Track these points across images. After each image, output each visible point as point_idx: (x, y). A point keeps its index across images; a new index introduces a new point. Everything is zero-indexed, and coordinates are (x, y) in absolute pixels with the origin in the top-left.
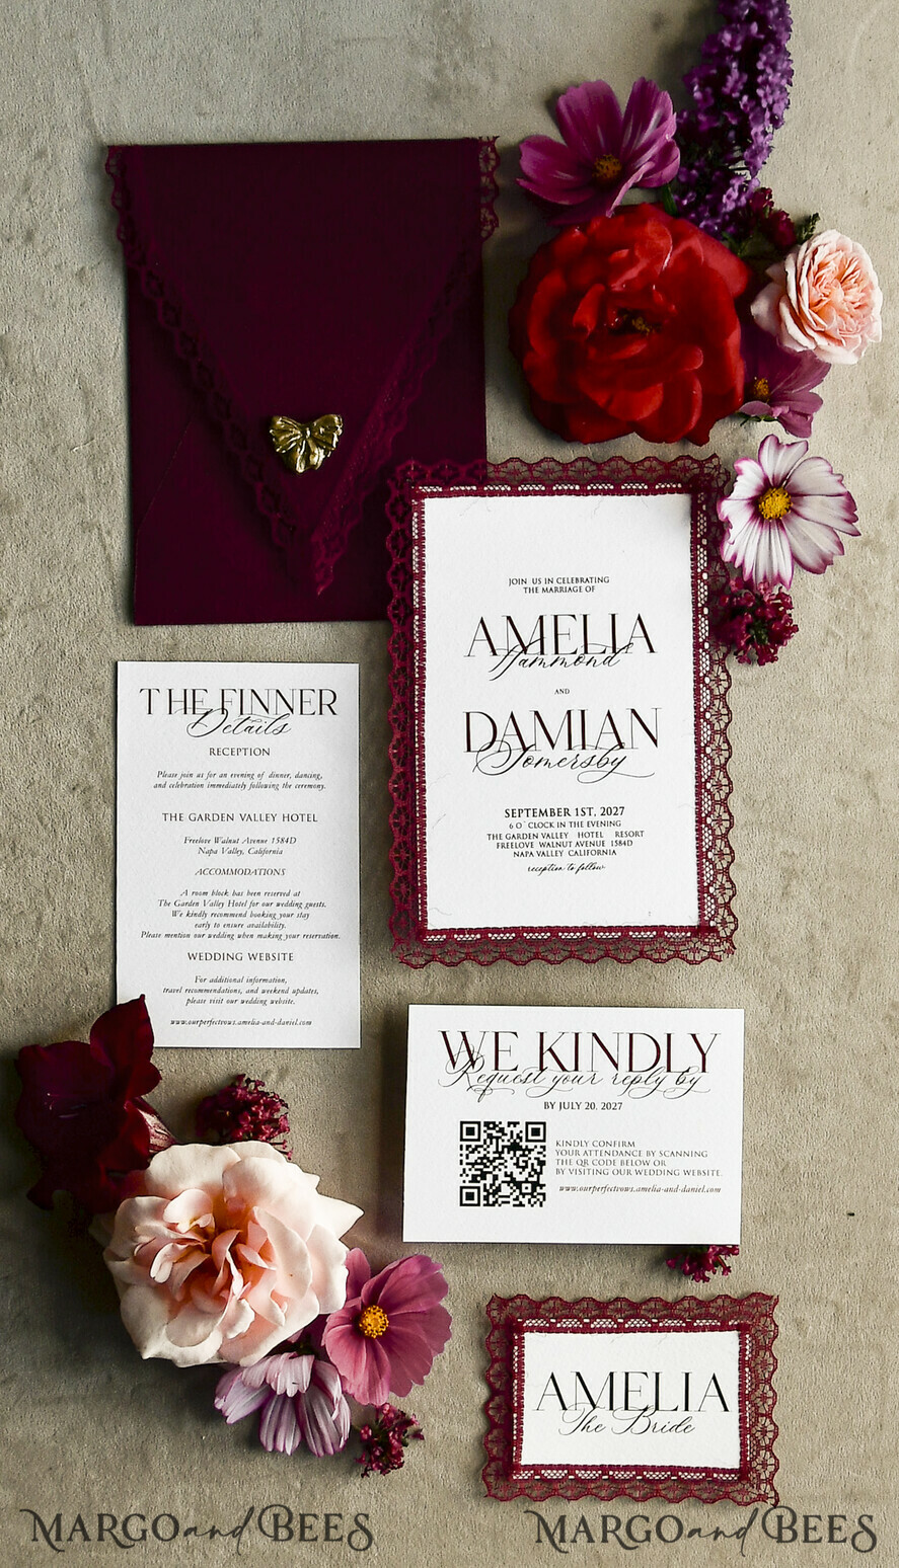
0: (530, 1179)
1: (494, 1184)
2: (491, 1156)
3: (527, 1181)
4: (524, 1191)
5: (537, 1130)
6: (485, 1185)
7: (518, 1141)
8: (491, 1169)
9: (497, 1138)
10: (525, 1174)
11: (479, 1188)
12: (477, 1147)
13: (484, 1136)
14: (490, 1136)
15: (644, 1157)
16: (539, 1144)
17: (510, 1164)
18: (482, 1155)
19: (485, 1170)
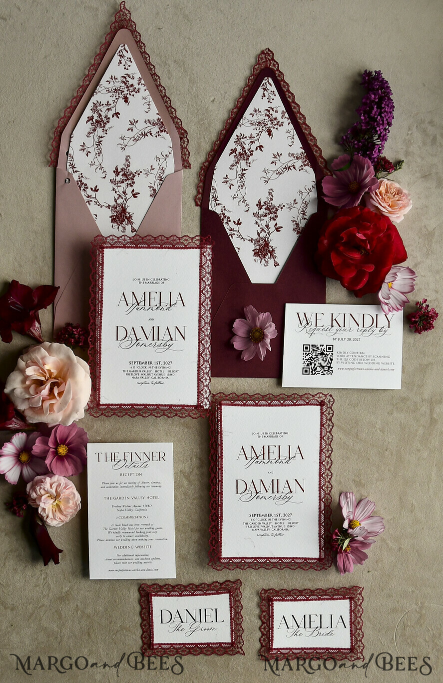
0: (328, 365)
1: (314, 367)
2: (314, 357)
3: (326, 366)
4: (325, 369)
5: (330, 348)
6: (311, 367)
7: (323, 351)
8: (314, 361)
9: (316, 351)
10: (326, 363)
11: (309, 368)
12: (309, 353)
13: (311, 350)
14: (314, 350)
15: (368, 358)
16: (331, 353)
17: (320, 360)
18: (310, 357)
19: (312, 362)
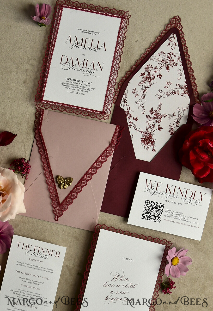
0: (158, 216)
1: (150, 215)
2: (151, 209)
3: (157, 216)
4: (156, 218)
5: (162, 206)
6: (148, 215)
7: (157, 207)
8: (150, 212)
9: (153, 205)
10: (157, 215)
11: (146, 215)
12: (148, 206)
13: (150, 204)
14: (152, 205)
15: (184, 217)
16: (162, 209)
17: (155, 212)
18: (149, 208)
19: (149, 212)
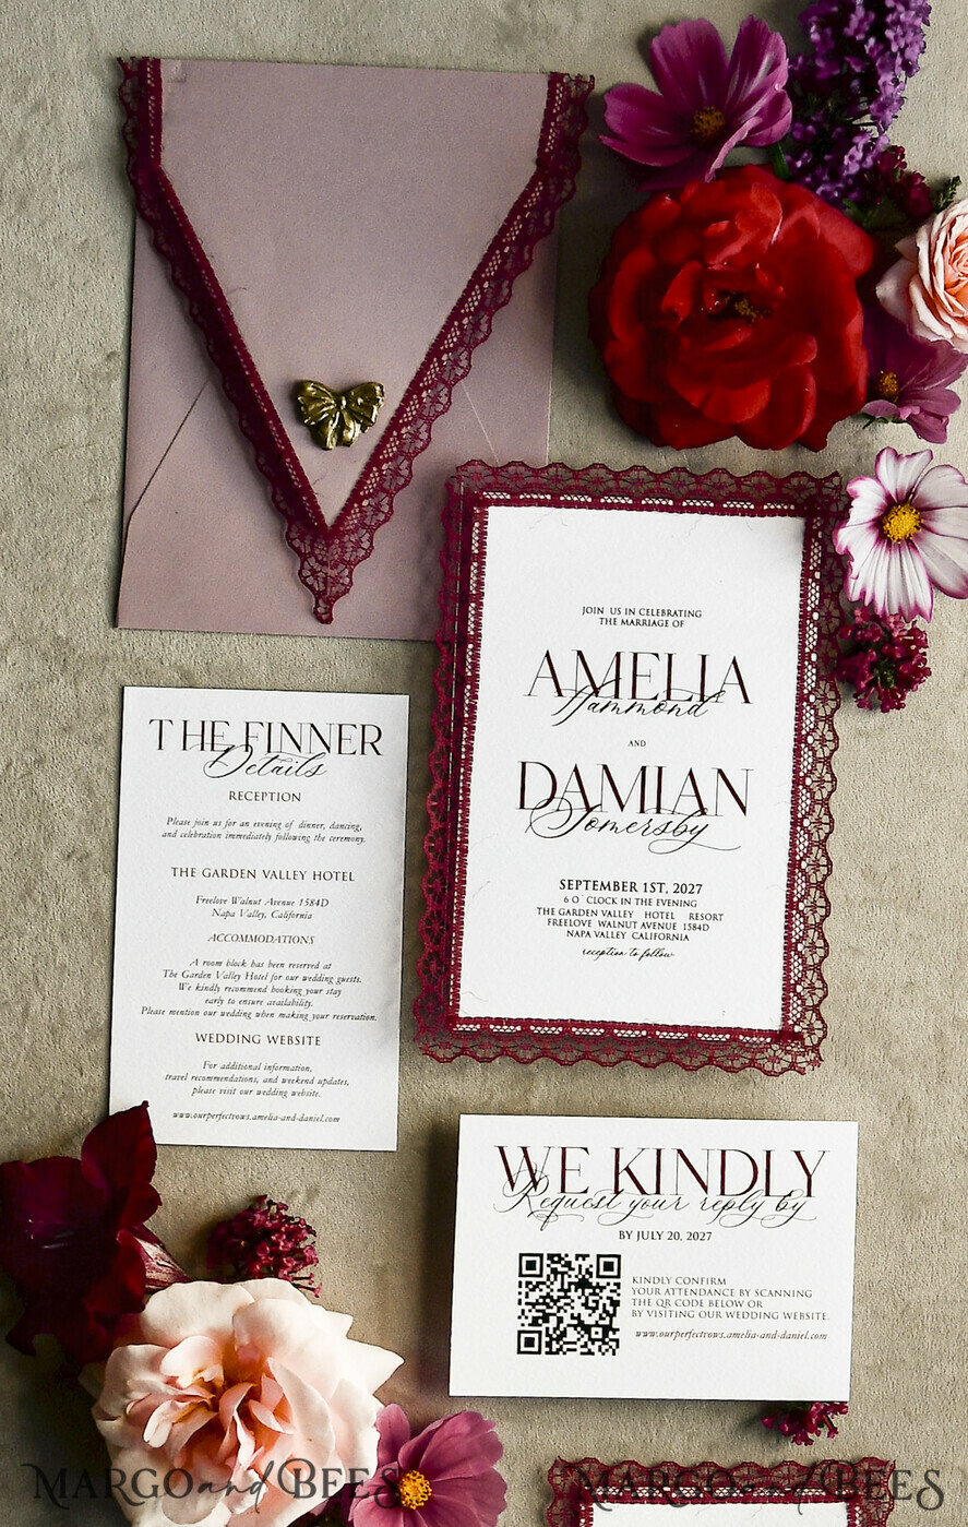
0: (601, 1322)
1: (557, 1328)
2: (555, 1295)
3: (597, 1325)
4: (594, 1336)
5: (611, 1264)
6: (547, 1329)
7: (587, 1277)
8: (554, 1310)
9: (563, 1273)
10: (596, 1316)
11: (540, 1333)
12: (538, 1283)
13: (547, 1271)
14: (554, 1271)
15: (737, 1297)
16: (612, 1281)
17: (578, 1304)
18: (544, 1294)
19: (548, 1311)
